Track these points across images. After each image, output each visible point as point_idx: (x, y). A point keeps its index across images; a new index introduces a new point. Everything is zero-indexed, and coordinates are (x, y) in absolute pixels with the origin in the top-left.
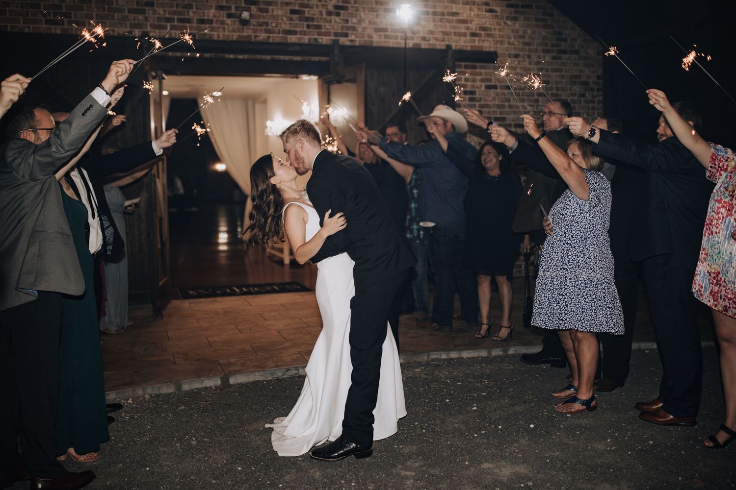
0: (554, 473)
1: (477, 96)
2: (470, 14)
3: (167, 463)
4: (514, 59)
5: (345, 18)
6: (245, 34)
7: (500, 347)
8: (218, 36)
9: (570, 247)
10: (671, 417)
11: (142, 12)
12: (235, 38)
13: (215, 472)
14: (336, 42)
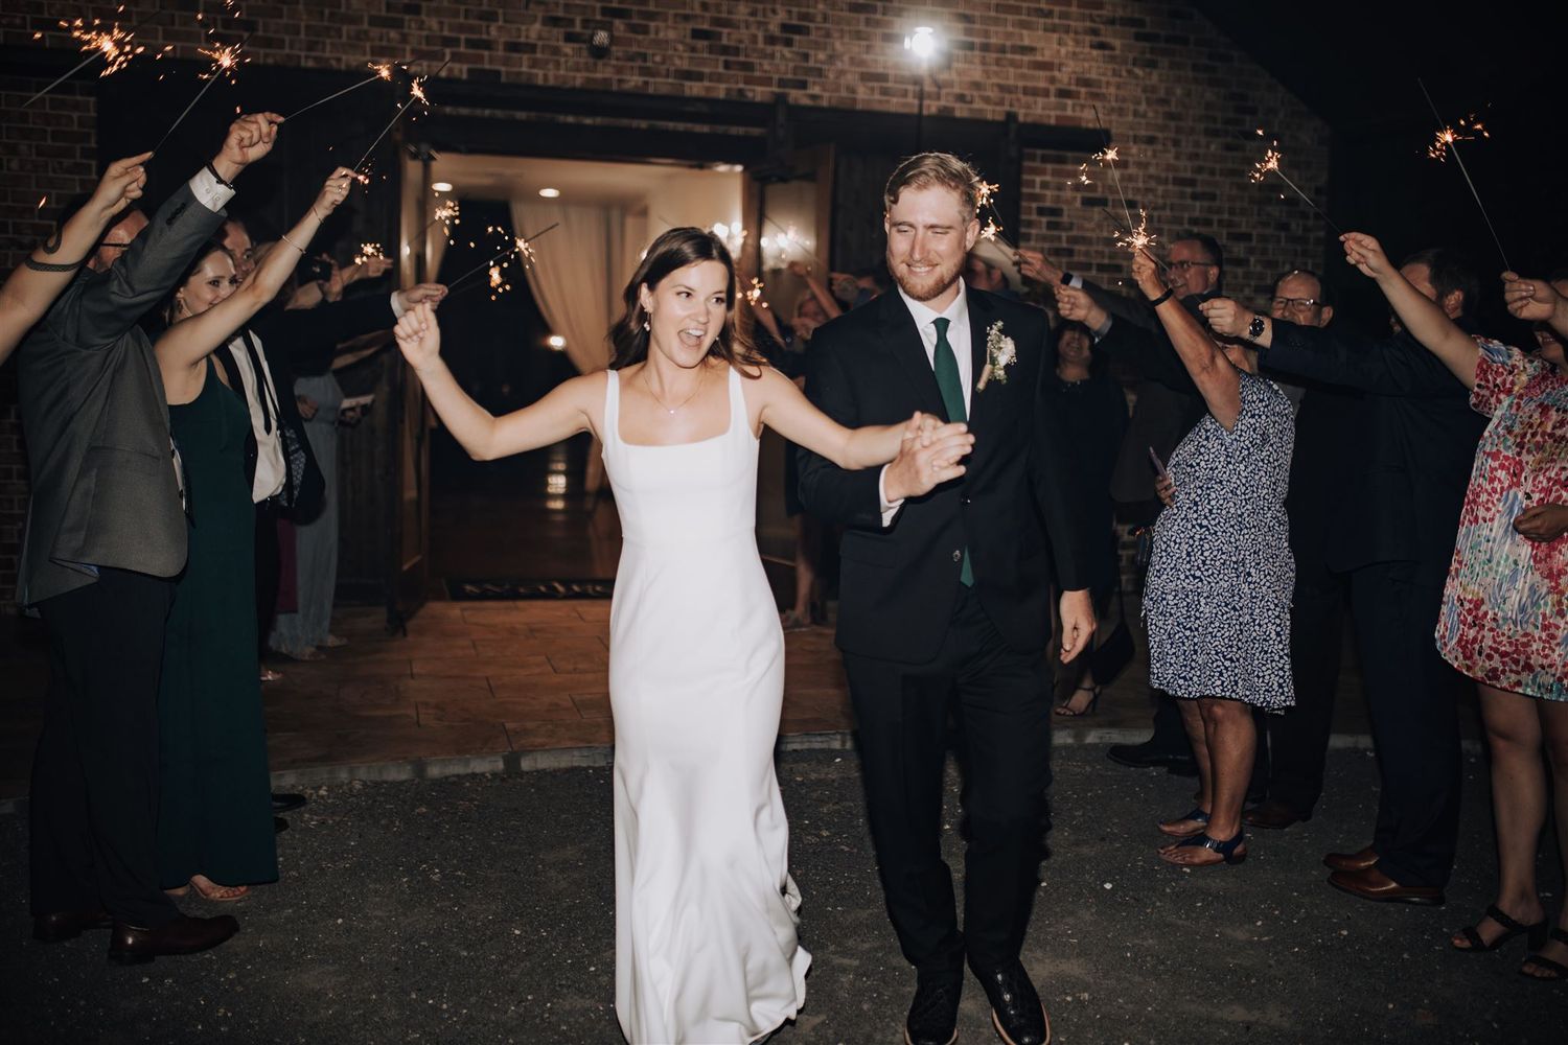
0: (1137, 979)
1: (1065, 219)
2: (1058, 51)
3: (378, 913)
4: (1143, 147)
5: (801, 50)
6: (599, 76)
7: (1068, 727)
8: (546, 77)
9: (1207, 533)
10: (1394, 885)
11: (397, 24)
12: (578, 83)
13: (470, 936)
14: (780, 99)
